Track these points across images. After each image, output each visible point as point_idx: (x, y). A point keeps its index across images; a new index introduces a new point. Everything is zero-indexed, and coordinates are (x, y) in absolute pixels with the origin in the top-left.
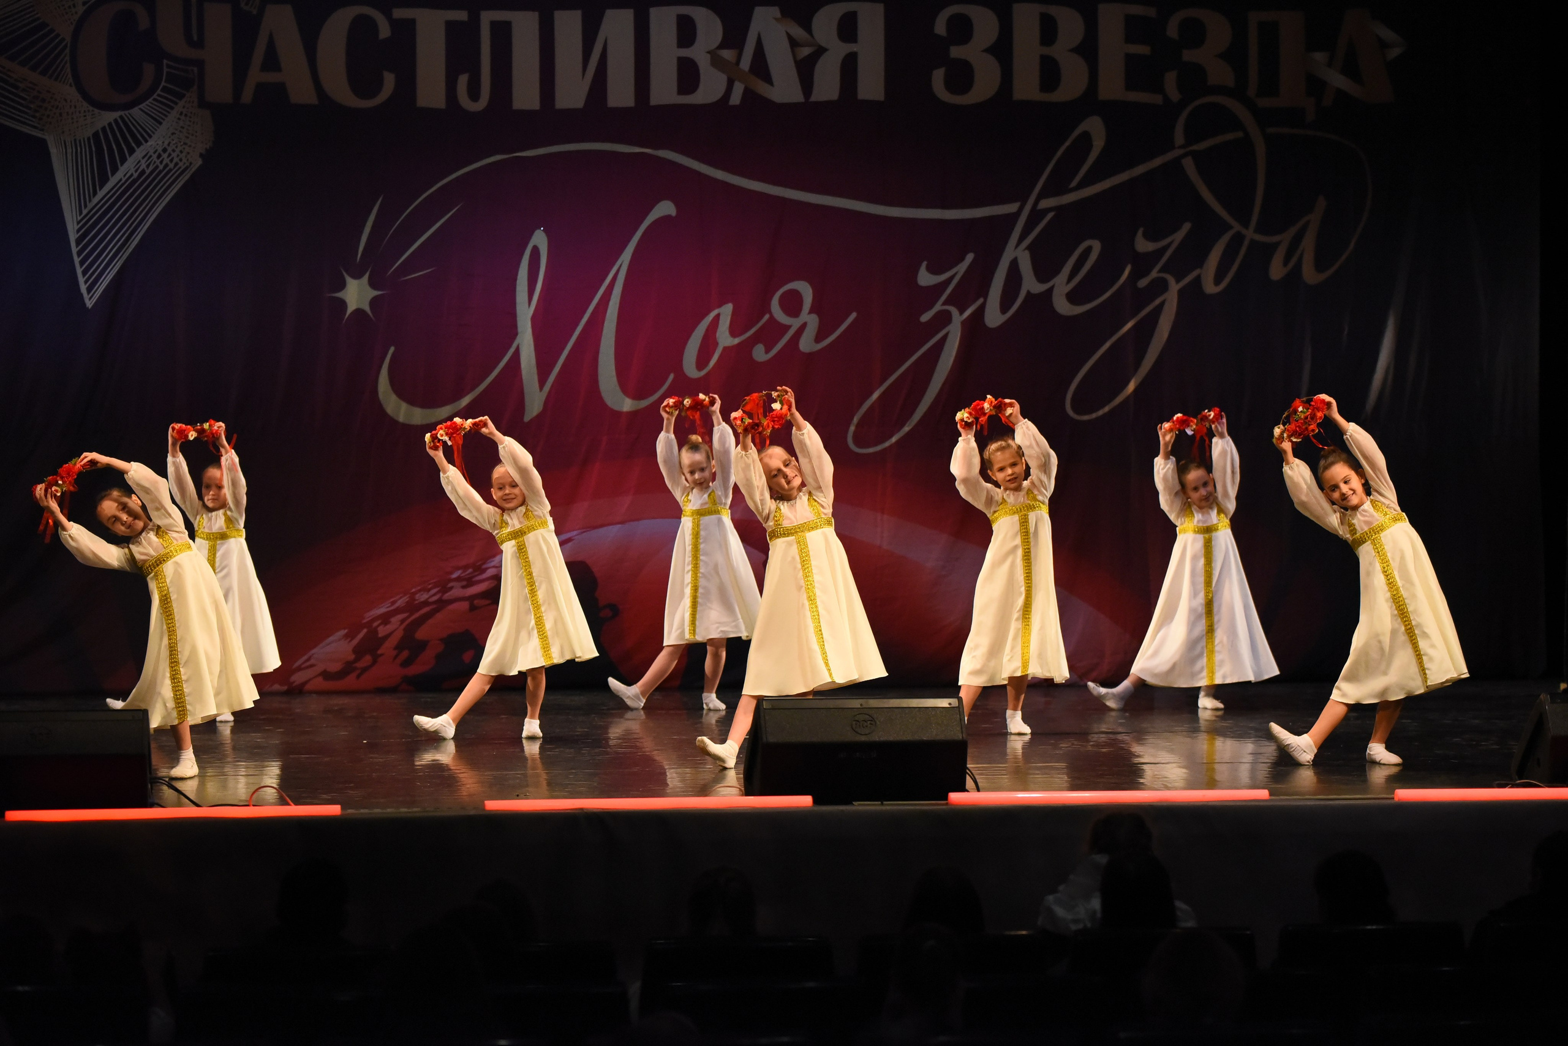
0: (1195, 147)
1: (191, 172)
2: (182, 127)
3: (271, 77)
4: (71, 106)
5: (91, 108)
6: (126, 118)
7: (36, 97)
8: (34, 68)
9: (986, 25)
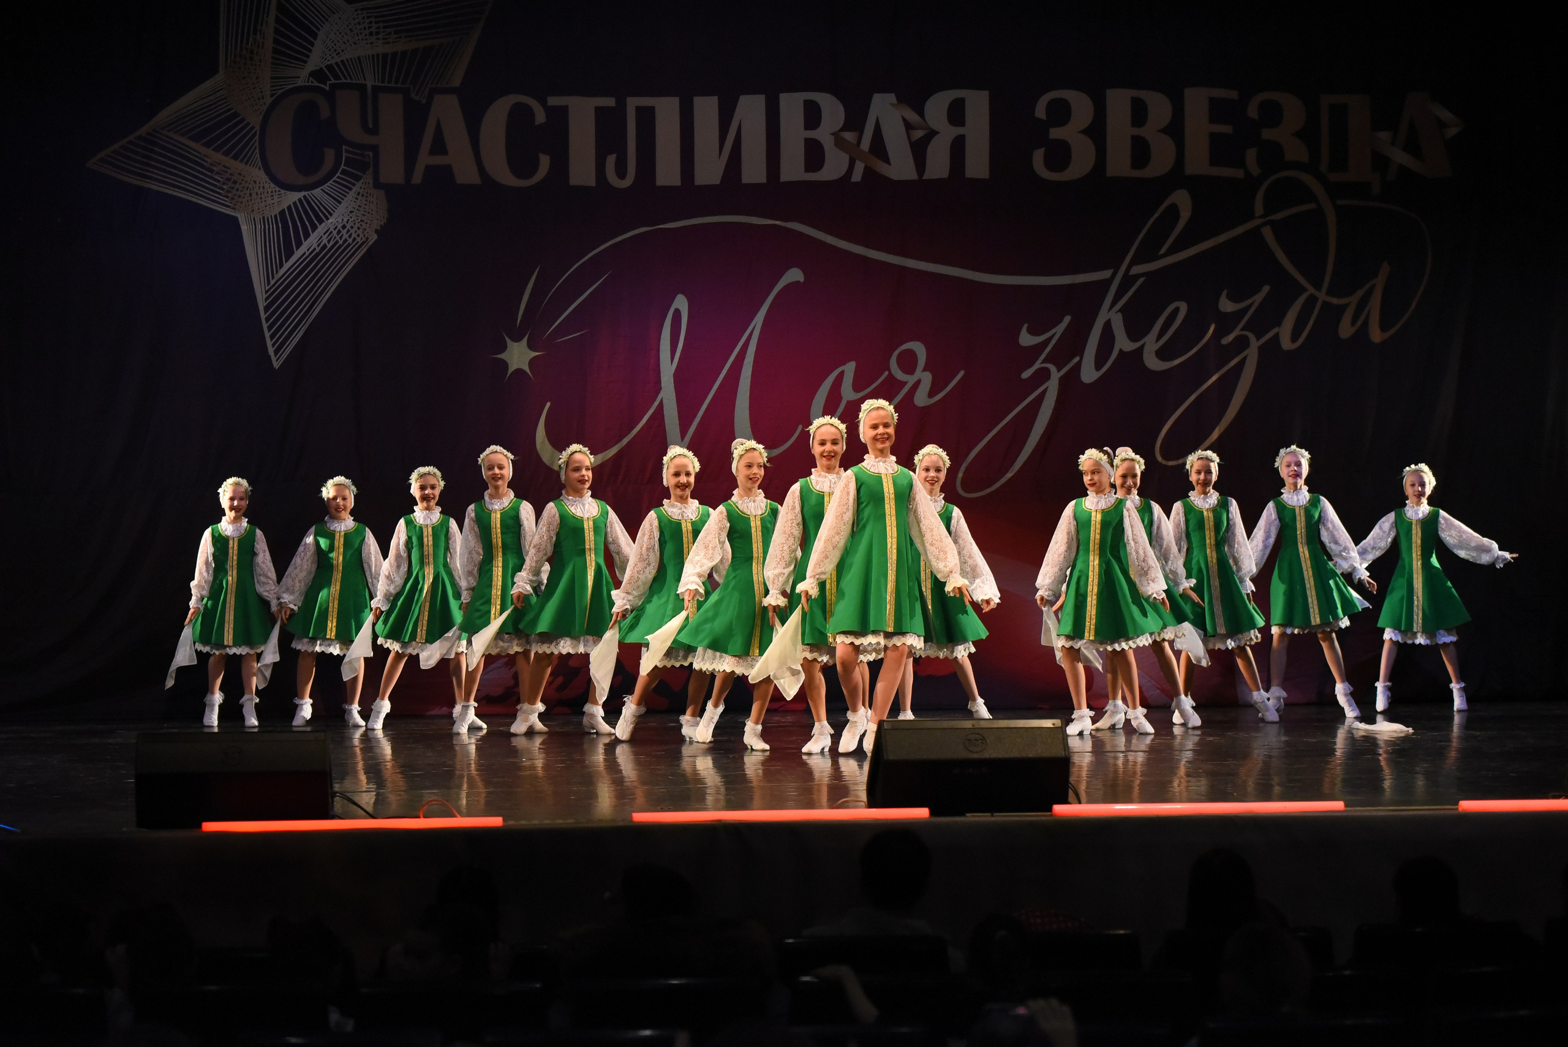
0: (1273, 217)
1: (367, 247)
2: (359, 206)
3: (438, 160)
4: (259, 187)
5: (277, 189)
6: (310, 199)
7: (229, 179)
8: (227, 153)
9: (1082, 108)
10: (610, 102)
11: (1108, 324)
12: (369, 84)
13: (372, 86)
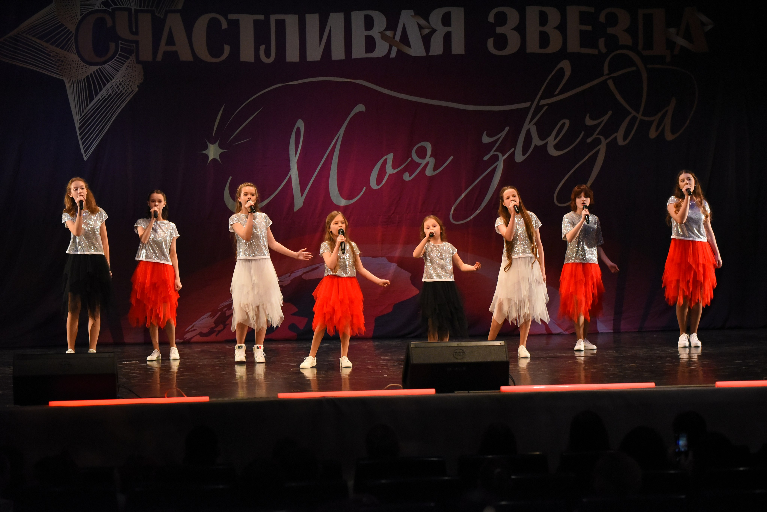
0: (614, 75)
1: (133, 95)
2: (128, 73)
3: (171, 48)
4: (75, 64)
5: (85, 64)
6: (102, 69)
7: (59, 60)
8: (57, 46)
9: (513, 17)
10: (261, 17)
11: (528, 132)
12: (133, 8)
13: (135, 9)
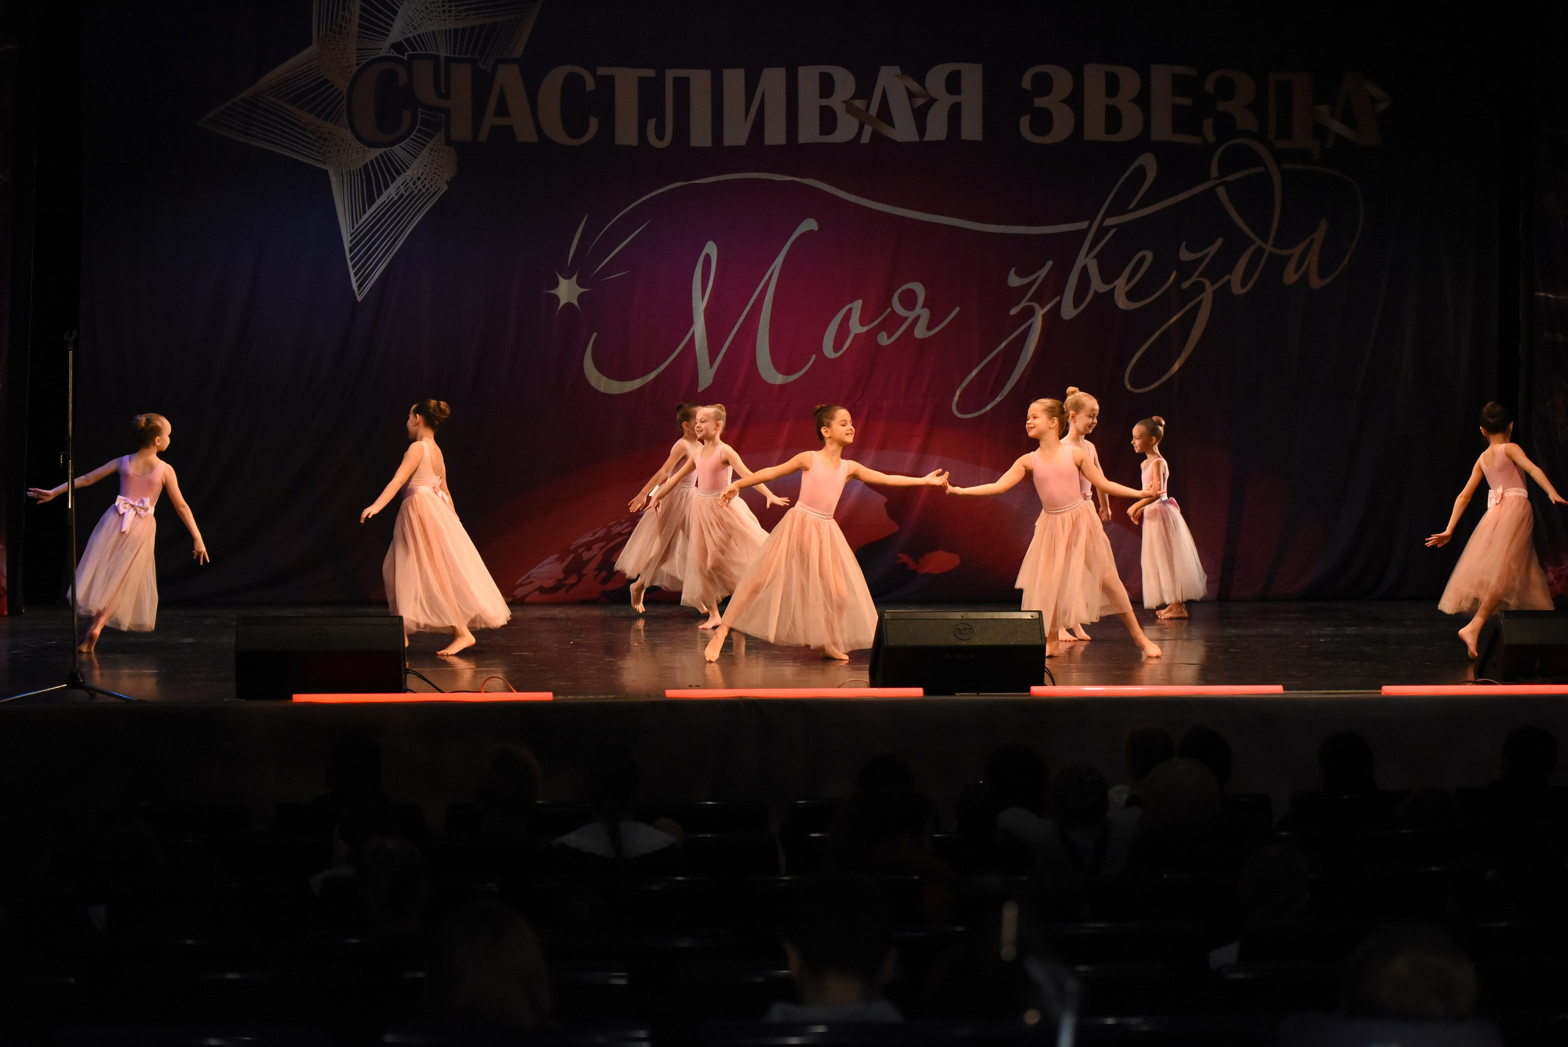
0: (1226, 179)
1: (439, 196)
2: (433, 161)
3: (502, 121)
4: (346, 145)
5: (362, 146)
6: (389, 154)
7: (320, 137)
8: (318, 115)
9: (1063, 81)
10: (650, 73)
11: (1085, 269)
12: (443, 54)
13: (445, 57)
